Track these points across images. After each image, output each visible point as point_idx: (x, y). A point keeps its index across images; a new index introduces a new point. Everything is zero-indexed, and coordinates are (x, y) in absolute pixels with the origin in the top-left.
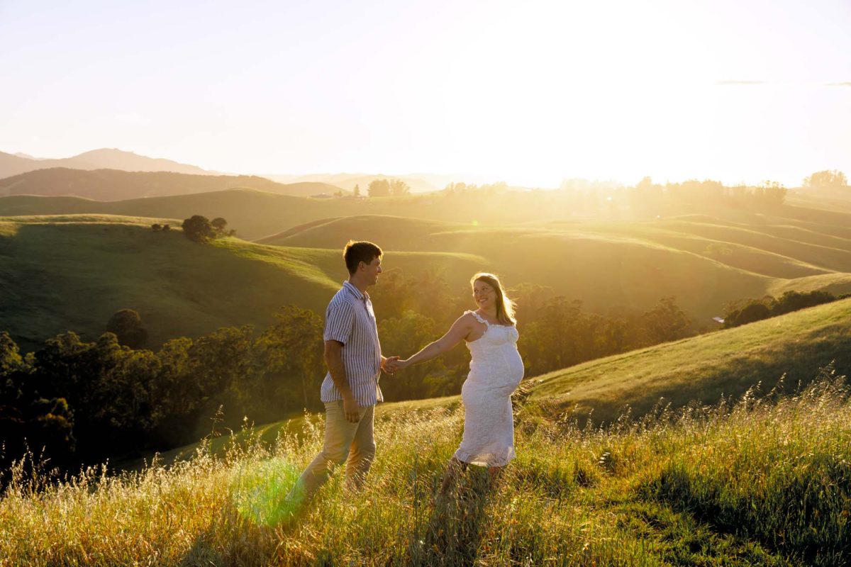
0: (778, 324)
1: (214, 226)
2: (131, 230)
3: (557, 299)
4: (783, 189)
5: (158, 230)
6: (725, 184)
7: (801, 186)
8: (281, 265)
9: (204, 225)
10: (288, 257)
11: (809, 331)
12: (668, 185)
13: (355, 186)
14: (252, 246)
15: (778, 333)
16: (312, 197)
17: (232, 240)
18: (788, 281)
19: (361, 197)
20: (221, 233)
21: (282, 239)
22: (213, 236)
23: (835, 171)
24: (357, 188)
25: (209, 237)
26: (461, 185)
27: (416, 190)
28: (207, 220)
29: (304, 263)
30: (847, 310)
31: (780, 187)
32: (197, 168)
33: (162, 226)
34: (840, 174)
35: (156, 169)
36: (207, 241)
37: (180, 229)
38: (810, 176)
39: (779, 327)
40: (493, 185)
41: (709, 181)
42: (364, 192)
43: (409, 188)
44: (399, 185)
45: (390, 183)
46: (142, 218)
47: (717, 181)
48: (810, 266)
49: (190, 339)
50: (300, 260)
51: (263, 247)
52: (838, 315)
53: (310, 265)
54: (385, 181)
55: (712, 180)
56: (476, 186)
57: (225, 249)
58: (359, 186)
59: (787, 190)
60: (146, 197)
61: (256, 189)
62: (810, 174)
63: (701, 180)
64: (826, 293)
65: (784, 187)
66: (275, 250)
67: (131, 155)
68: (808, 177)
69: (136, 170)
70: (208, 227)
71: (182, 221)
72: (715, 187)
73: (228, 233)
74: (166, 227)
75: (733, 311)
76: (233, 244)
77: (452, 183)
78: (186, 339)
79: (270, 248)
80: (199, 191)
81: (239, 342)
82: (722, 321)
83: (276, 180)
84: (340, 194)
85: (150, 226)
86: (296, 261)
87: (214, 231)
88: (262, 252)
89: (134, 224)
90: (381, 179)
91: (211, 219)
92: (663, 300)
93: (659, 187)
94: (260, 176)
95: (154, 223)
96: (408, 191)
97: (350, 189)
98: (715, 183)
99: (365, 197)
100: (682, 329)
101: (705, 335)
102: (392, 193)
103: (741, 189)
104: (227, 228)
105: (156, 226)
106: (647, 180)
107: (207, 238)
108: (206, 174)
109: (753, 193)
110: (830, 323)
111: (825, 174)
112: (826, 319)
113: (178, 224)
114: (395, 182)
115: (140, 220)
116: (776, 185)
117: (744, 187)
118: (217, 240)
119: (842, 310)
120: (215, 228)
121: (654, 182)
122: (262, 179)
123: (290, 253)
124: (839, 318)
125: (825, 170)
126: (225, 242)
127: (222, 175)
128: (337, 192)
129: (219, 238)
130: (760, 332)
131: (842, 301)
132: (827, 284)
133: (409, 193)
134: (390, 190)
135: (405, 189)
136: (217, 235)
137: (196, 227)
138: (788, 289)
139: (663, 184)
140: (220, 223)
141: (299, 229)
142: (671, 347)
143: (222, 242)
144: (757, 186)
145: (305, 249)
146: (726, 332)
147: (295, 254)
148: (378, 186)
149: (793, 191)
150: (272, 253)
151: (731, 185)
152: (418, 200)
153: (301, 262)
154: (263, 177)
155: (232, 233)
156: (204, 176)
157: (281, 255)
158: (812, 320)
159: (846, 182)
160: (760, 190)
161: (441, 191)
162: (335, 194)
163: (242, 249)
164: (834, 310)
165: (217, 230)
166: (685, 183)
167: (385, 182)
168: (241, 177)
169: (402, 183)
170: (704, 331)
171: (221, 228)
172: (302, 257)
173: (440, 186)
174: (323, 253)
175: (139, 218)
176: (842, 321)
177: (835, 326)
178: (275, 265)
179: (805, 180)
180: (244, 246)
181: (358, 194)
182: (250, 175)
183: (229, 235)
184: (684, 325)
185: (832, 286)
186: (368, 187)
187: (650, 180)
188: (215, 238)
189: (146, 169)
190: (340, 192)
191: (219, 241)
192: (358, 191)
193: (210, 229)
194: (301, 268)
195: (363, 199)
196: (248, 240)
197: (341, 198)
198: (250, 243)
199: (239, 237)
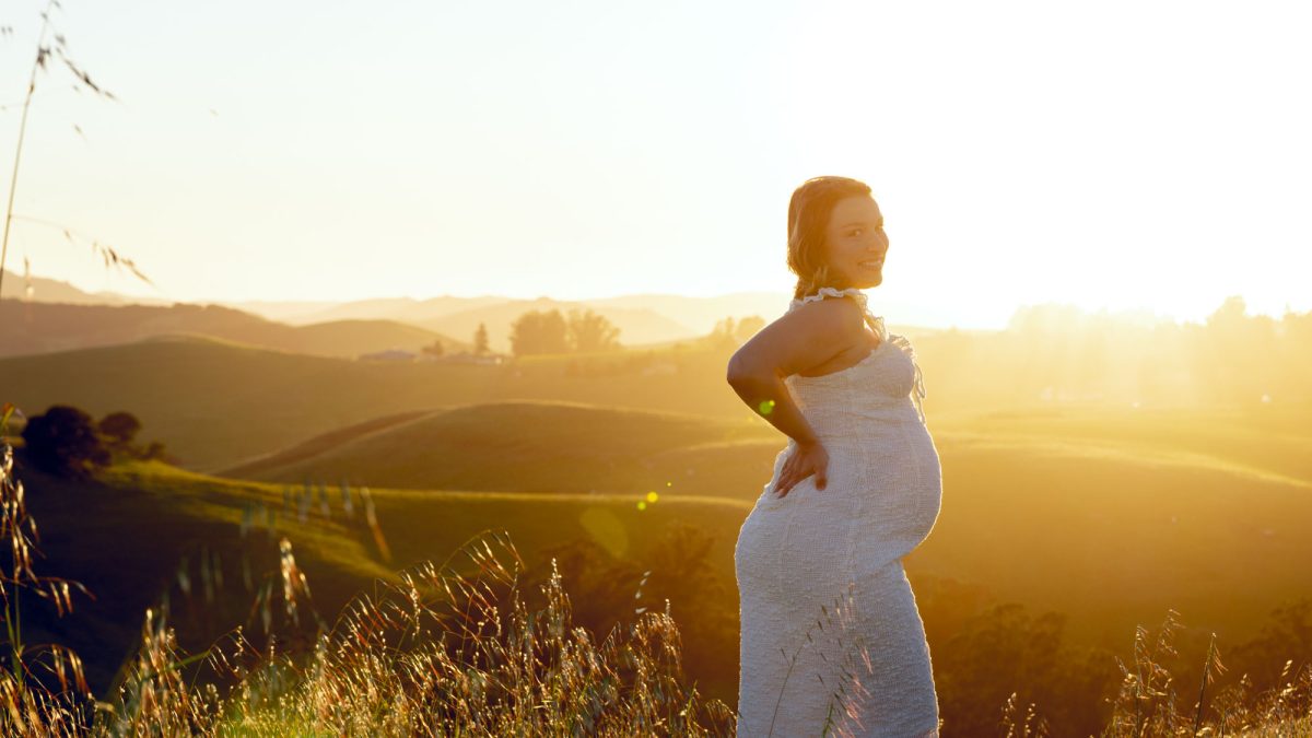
1: (105, 432)
3: (999, 611)
9: (80, 432)
12: (1290, 318)
13: (476, 328)
14: (206, 484)
16: (364, 356)
17: (153, 469)
19: (493, 357)
20: (125, 453)
21: (285, 466)
22: (103, 459)
24: (482, 334)
25: (94, 460)
26: (751, 323)
27: (634, 337)
28: (87, 418)
29: (342, 529)
32: (66, 286)
36: (86, 471)
42: (501, 344)
43: (616, 332)
44: (591, 326)
45: (566, 319)
50: (332, 519)
51: (235, 488)
54: (555, 314)
57: (133, 491)
58: (488, 329)
61: (216, 339)
66: (267, 493)
70: (88, 436)
71: (22, 422)
73: (145, 451)
76: (156, 479)
77: (730, 319)
79: (254, 490)
80: (71, 344)
83: (271, 315)
84: (436, 350)
86: (321, 522)
87: (104, 447)
88: (227, 500)
90: (544, 310)
91: (97, 415)
92: (1278, 612)
93: (1263, 322)
94: (230, 306)
96: (615, 339)
97: (466, 337)
99: (502, 357)
102: (574, 346)
104: (142, 439)
106: (1234, 306)
107: (88, 464)
108: (90, 302)
114: (582, 317)
118: (113, 469)
120: (110, 439)
121: (1252, 311)
122: (235, 314)
123: (305, 502)
126: (135, 477)
127: (131, 302)
128: (430, 342)
129: (118, 463)
133: (617, 345)
134: (567, 338)
135: (607, 334)
136: (114, 457)
137: (58, 436)
139: (1277, 314)
140: (122, 425)
141: (332, 439)
143: (127, 474)
148: (536, 329)
150: (259, 502)
152: (640, 362)
153: (333, 526)
154: (246, 309)
155: (154, 452)
156: (85, 308)
157: (279, 507)
161: (701, 340)
162: (426, 350)
163: (176, 493)
165: (113, 444)
167: (554, 317)
168: (180, 309)
169: (599, 319)
171: (125, 438)
173: (698, 327)
180: (184, 484)
181: (485, 349)
182: (205, 304)
183: (146, 457)
186: (509, 331)
187: (1242, 306)
188: (108, 465)
190: (438, 344)
191: (118, 471)
192: (485, 341)
193: (95, 441)
194: (335, 539)
195: (498, 361)
196: (197, 471)
197: (440, 359)
198: (202, 477)
199: (172, 462)
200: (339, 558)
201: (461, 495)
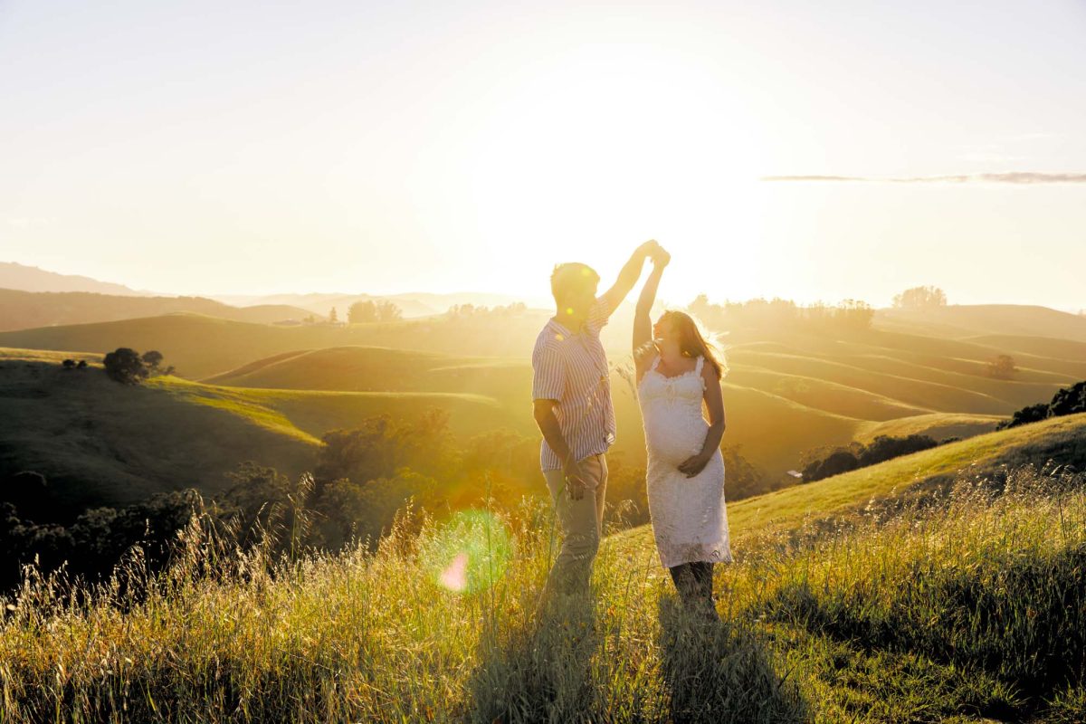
0: (869, 476)
1: (145, 361)
2: (34, 368)
4: (869, 310)
5: (72, 367)
6: (798, 305)
7: (890, 306)
8: (234, 410)
9: (133, 361)
10: (243, 401)
11: (908, 483)
12: (728, 305)
13: (331, 309)
14: (195, 387)
15: (869, 487)
16: (275, 323)
17: (170, 379)
18: (879, 424)
19: (340, 324)
20: (155, 371)
21: (237, 378)
22: (145, 374)
23: (932, 287)
24: (333, 312)
25: (140, 376)
26: (468, 307)
27: (409, 314)
28: (137, 354)
29: (266, 409)
30: (953, 456)
31: (866, 308)
33: (77, 363)
34: (938, 291)
35: (68, 289)
36: (136, 380)
37: (102, 365)
38: (902, 293)
39: (871, 479)
40: (510, 307)
41: (779, 300)
42: (343, 317)
43: (401, 311)
44: (388, 309)
45: (376, 305)
46: (49, 352)
47: (789, 300)
48: (905, 406)
49: (113, 509)
50: (261, 404)
51: (211, 388)
52: (942, 464)
53: (273, 411)
54: (370, 302)
55: (782, 299)
56: (486, 308)
57: (160, 392)
58: (336, 309)
59: (874, 311)
60: (54, 325)
61: (201, 314)
62: (901, 290)
63: (769, 299)
64: (927, 437)
65: (872, 307)
66: (227, 391)
67: (34, 272)
68: (899, 296)
69: (42, 290)
70: (137, 363)
71: (103, 356)
72: (785, 308)
73: (166, 370)
74: (82, 363)
75: (813, 462)
76: (172, 384)
78: (107, 510)
79: (221, 390)
80: (125, 316)
81: (180, 512)
82: (799, 475)
83: (228, 303)
84: (311, 319)
85: (61, 362)
86: (255, 406)
87: (146, 369)
88: (209, 395)
89: (39, 360)
90: (365, 300)
91: (141, 353)
93: (716, 308)
94: (207, 298)
95: (65, 358)
96: (399, 315)
97: (325, 313)
98: (785, 303)
99: (344, 324)
100: (750, 485)
101: (780, 491)
102: (380, 318)
103: (818, 311)
104: (163, 364)
105: (68, 363)
106: (702, 299)
107: (137, 377)
108: (136, 295)
109: (833, 315)
110: (931, 473)
111: (920, 290)
112: (928, 468)
113: (98, 360)
114: (383, 304)
115: (47, 354)
116: (860, 305)
117: (822, 308)
118: (150, 379)
119: (947, 457)
120: (148, 364)
121: (710, 303)
122: (210, 301)
123: (246, 395)
124: (944, 467)
125: (919, 286)
126: (161, 383)
127: (156, 295)
128: (308, 317)
129: (152, 376)
130: (846, 486)
131: (947, 446)
132: (927, 427)
133: (401, 318)
134: (377, 315)
135: (395, 312)
136: (150, 374)
137: (122, 364)
138: (879, 434)
139: (722, 304)
140: (154, 357)
141: (260, 364)
142: (736, 508)
143: (157, 382)
144: (837, 306)
145: (266, 390)
146: (805, 487)
147: (253, 397)
148: (360, 310)
149: (882, 313)
150: (224, 396)
151: (806, 306)
152: (414, 326)
153: (261, 407)
154: (211, 298)
155: (170, 371)
156: (133, 298)
157: (235, 399)
158: (911, 470)
159: (945, 301)
160: (841, 311)
161: (442, 315)
162: (306, 320)
163: (183, 391)
164: (937, 458)
165: (150, 366)
166: (749, 303)
167: (370, 304)
168: (181, 298)
169: (392, 305)
170: (776, 487)
171: (155, 364)
172: (262, 402)
173: (442, 310)
174: (291, 395)
175: (45, 351)
176: (947, 471)
177: (939, 477)
178: (227, 411)
179: (896, 299)
180: (186, 387)
181: (336, 320)
182: (193, 297)
183: (166, 374)
184: (753, 480)
185: (933, 429)
186: (347, 311)
187: (706, 300)
188: (148, 378)
189: (55, 289)
190: (311, 317)
191: (153, 381)
192: (335, 316)
193: (141, 365)
194: (261, 414)
195: (342, 326)
196: (191, 380)
197: (314, 326)
198: (194, 383)
199: (178, 375)
200: (262, 423)
201: (325, 392)
